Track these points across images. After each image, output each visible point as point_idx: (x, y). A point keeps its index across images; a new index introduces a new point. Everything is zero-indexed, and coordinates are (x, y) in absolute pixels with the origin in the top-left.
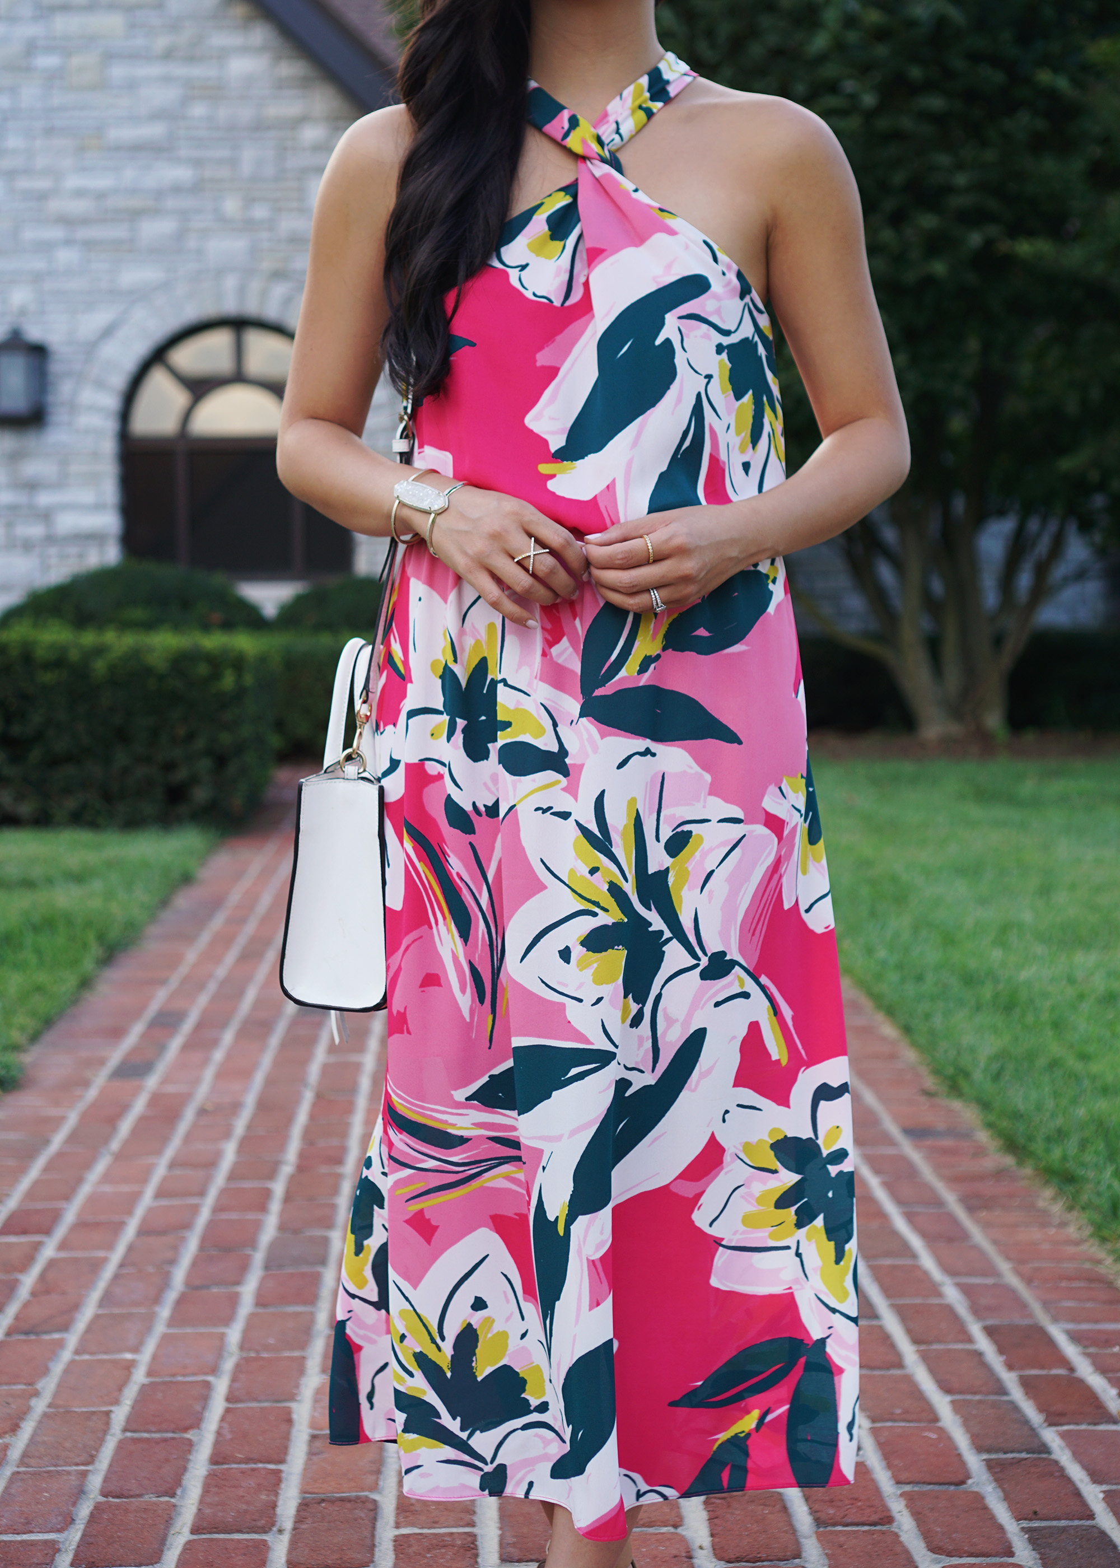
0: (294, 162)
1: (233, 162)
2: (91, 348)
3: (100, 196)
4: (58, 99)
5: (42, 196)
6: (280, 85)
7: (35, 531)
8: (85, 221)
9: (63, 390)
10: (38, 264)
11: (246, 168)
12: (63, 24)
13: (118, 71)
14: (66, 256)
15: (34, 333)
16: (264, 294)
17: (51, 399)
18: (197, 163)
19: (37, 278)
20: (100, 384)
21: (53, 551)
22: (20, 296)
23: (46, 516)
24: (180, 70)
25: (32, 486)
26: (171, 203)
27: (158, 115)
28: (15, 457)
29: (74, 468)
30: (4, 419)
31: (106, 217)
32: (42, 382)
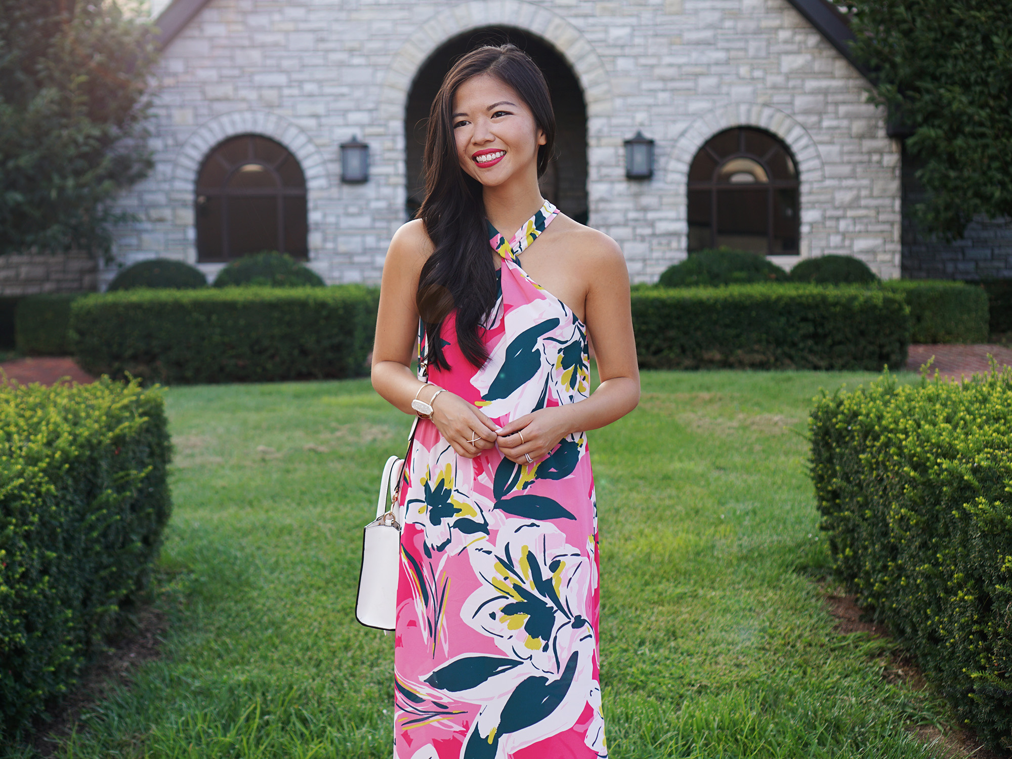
0: (774, 49)
1: (745, 50)
2: (675, 140)
3: (680, 66)
4: (659, 19)
5: (652, 67)
7: (647, 231)
8: (673, 79)
9: (662, 161)
10: (650, 101)
11: (751, 52)
13: (690, 5)
14: (663, 96)
15: (648, 135)
16: (759, 114)
17: (655, 167)
18: (728, 50)
19: (650, 106)
20: (679, 160)
21: (655, 241)
22: (641, 117)
23: (652, 224)
24: (719, 4)
25: (645, 209)
26: (714, 69)
27: (710, 27)
28: (637, 195)
29: (665, 200)
30: (632, 177)
31: (682, 77)
32: (651, 158)
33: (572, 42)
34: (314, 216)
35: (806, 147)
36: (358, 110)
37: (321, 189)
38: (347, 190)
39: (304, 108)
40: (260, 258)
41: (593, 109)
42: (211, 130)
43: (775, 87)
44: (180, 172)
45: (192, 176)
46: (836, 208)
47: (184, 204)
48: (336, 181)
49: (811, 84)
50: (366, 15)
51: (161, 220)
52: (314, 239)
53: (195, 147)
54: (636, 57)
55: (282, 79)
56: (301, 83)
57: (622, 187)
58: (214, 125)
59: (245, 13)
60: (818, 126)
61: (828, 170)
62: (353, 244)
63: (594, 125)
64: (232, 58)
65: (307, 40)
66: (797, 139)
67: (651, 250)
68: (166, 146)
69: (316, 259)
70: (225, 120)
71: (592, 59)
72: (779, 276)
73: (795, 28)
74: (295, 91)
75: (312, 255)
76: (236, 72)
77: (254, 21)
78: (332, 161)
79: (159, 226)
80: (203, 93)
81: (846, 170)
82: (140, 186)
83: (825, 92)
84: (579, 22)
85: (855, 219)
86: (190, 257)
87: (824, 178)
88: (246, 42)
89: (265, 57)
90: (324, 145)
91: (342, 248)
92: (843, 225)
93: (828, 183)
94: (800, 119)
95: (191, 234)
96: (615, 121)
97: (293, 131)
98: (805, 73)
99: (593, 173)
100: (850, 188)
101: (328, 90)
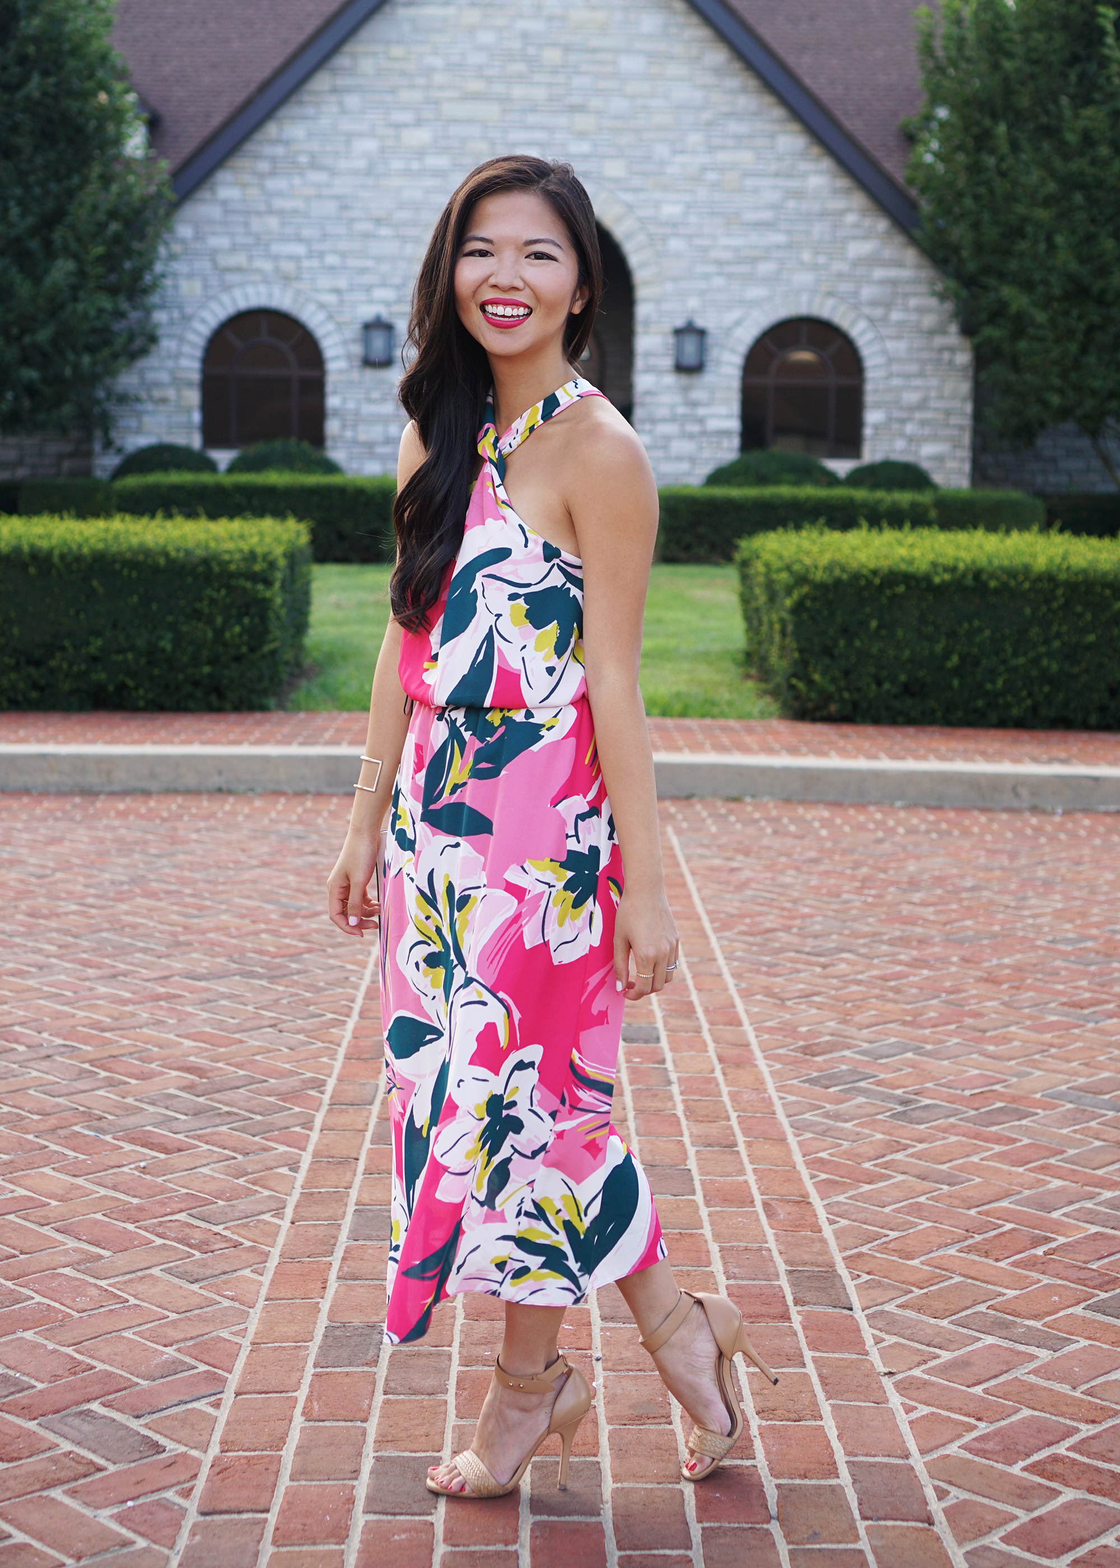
0: (840, 233)
1: (808, 233)
2: (728, 331)
3: (737, 249)
4: (716, 197)
5: (705, 249)
6: (835, 191)
7: (695, 428)
8: (728, 263)
9: (714, 354)
10: (702, 285)
11: (815, 236)
12: (722, 157)
13: (750, 182)
14: (718, 282)
15: (700, 323)
17: (707, 358)
18: (789, 232)
19: (702, 293)
20: (733, 351)
21: (704, 439)
22: (693, 303)
23: (701, 421)
24: (782, 182)
25: (694, 404)
26: (774, 254)
27: (772, 207)
28: (686, 389)
29: (717, 395)
30: (681, 368)
31: (740, 261)
32: (702, 349)
33: (619, 219)
34: (332, 401)
35: (871, 342)
36: (384, 285)
37: (341, 371)
38: (370, 374)
39: (325, 282)
40: (278, 444)
41: (642, 292)
42: (221, 304)
43: (840, 276)
44: (186, 349)
45: (199, 353)
46: (902, 408)
47: (189, 384)
48: (357, 363)
49: (879, 273)
50: (396, 182)
51: (164, 401)
52: (332, 427)
53: (203, 321)
54: (690, 237)
55: (300, 249)
56: (321, 255)
57: (670, 379)
58: (225, 298)
59: (262, 176)
60: (885, 319)
61: (895, 368)
62: (366, 433)
63: (643, 310)
64: (246, 224)
65: (330, 208)
66: (863, 333)
67: (701, 448)
68: (172, 319)
69: (335, 448)
70: (237, 293)
71: (641, 238)
73: (863, 212)
74: (315, 263)
75: (329, 443)
76: (250, 240)
77: (272, 184)
78: (353, 341)
79: (162, 408)
80: (214, 262)
81: (914, 368)
82: (143, 363)
83: (894, 282)
84: (628, 197)
85: (923, 423)
86: (196, 441)
87: (890, 376)
88: (262, 207)
89: (283, 224)
90: (345, 323)
91: (362, 437)
92: (909, 428)
93: (896, 382)
94: (867, 310)
95: (197, 417)
96: (666, 306)
97: (311, 307)
98: (872, 261)
99: (639, 363)
100: (917, 388)
101: (352, 262)
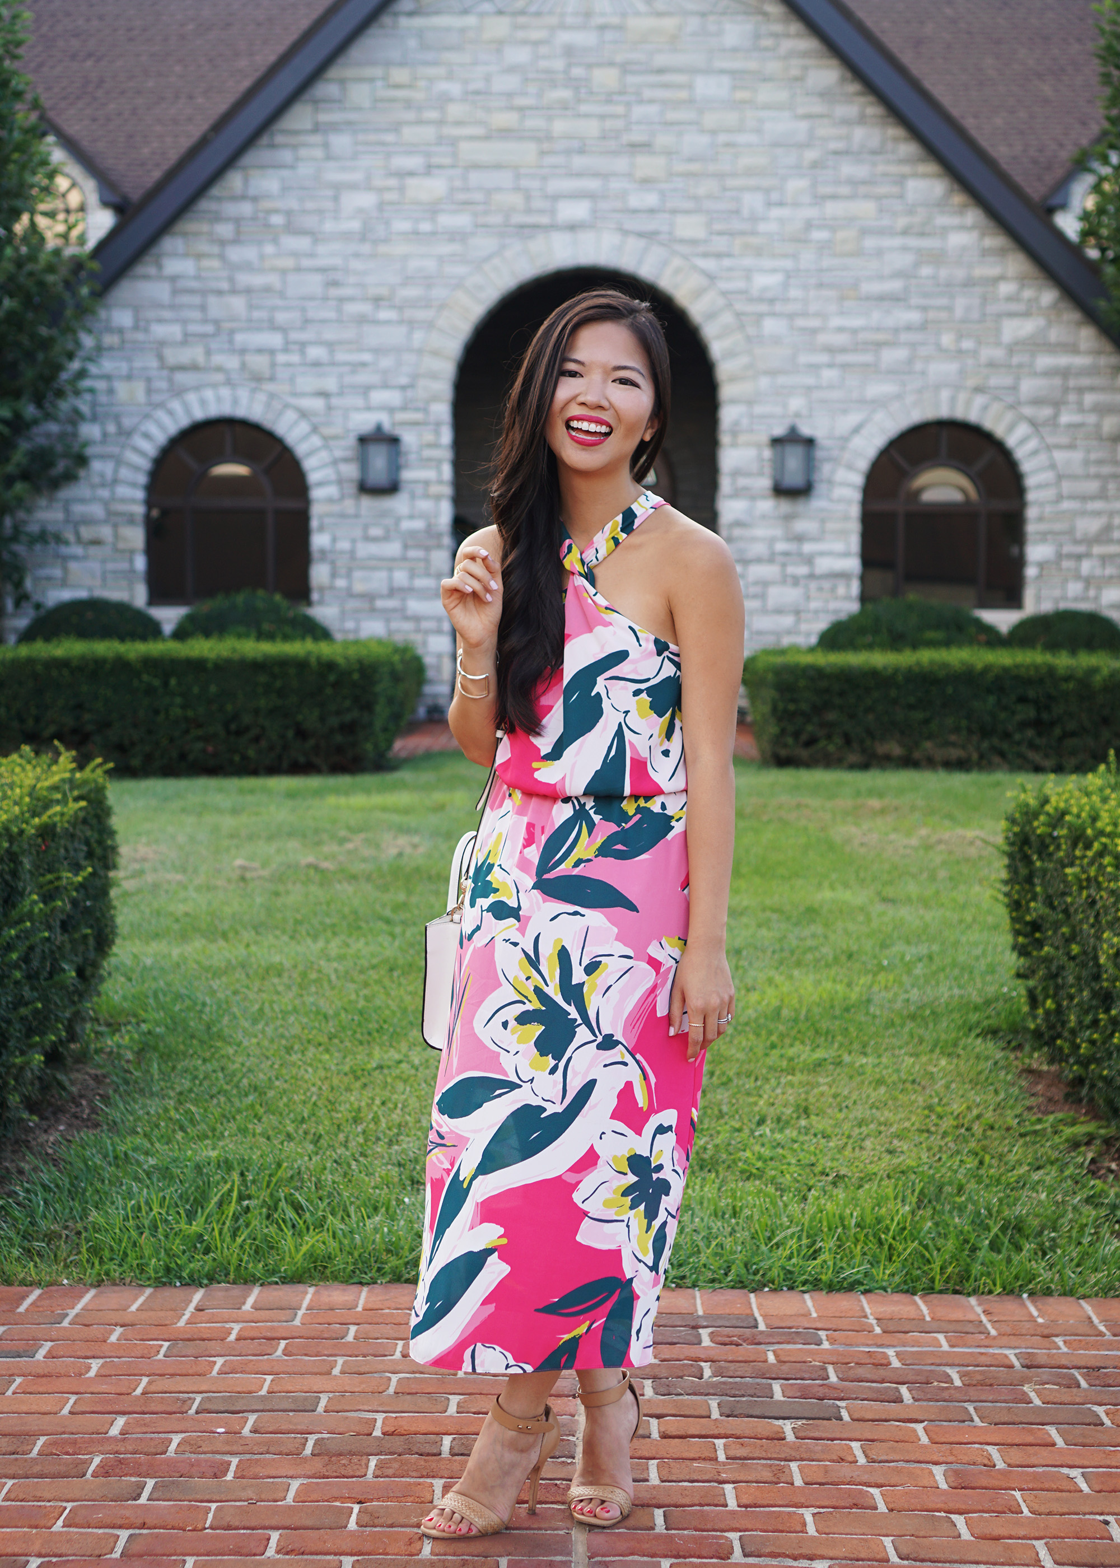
0: (992, 309)
1: (950, 309)
2: (845, 439)
3: (854, 331)
4: (826, 262)
5: (814, 331)
6: (985, 253)
7: (802, 570)
8: (843, 350)
9: (825, 469)
10: (810, 380)
11: (959, 313)
12: (832, 209)
13: (870, 243)
14: (829, 375)
15: (806, 430)
16: (968, 403)
17: (816, 477)
18: (924, 309)
19: (809, 389)
20: (850, 467)
21: (813, 585)
22: (796, 403)
23: (809, 560)
24: (913, 242)
25: (800, 539)
26: (904, 337)
27: (899, 274)
28: (788, 518)
29: (830, 526)
30: (781, 491)
31: (856, 348)
32: (810, 464)
33: (698, 293)
34: (319, 540)
35: (1035, 453)
36: (385, 386)
37: (330, 500)
38: (367, 503)
39: (307, 382)
40: (240, 599)
41: (727, 391)
42: (171, 413)
43: (992, 365)
44: (124, 473)
45: (142, 479)
46: (1076, 542)
47: (131, 520)
48: (351, 489)
49: (1044, 361)
50: (400, 249)
51: (96, 542)
52: (319, 574)
53: (147, 436)
54: (791, 316)
55: (275, 340)
56: (303, 345)
57: (767, 505)
58: (176, 405)
59: (223, 243)
60: (1053, 422)
61: (1066, 487)
62: (376, 581)
63: (728, 415)
64: (203, 308)
65: (314, 283)
66: (1023, 441)
67: (808, 598)
68: (105, 435)
69: (321, 602)
70: (192, 398)
71: (727, 318)
72: (992, 638)
73: (1022, 280)
74: (295, 358)
75: (315, 596)
76: (209, 329)
77: (235, 254)
78: (346, 460)
79: (93, 550)
80: (161, 357)
81: (1092, 486)
82: (66, 493)
83: (1065, 373)
84: (709, 265)
85: (1104, 559)
86: (139, 596)
87: (1060, 498)
88: (225, 286)
89: (251, 307)
90: (335, 437)
91: (359, 587)
92: (1086, 567)
93: (1066, 505)
94: (1028, 411)
95: (140, 563)
96: (758, 410)
97: (290, 416)
98: (1036, 345)
99: (725, 484)
100: (1097, 514)
101: (341, 356)
